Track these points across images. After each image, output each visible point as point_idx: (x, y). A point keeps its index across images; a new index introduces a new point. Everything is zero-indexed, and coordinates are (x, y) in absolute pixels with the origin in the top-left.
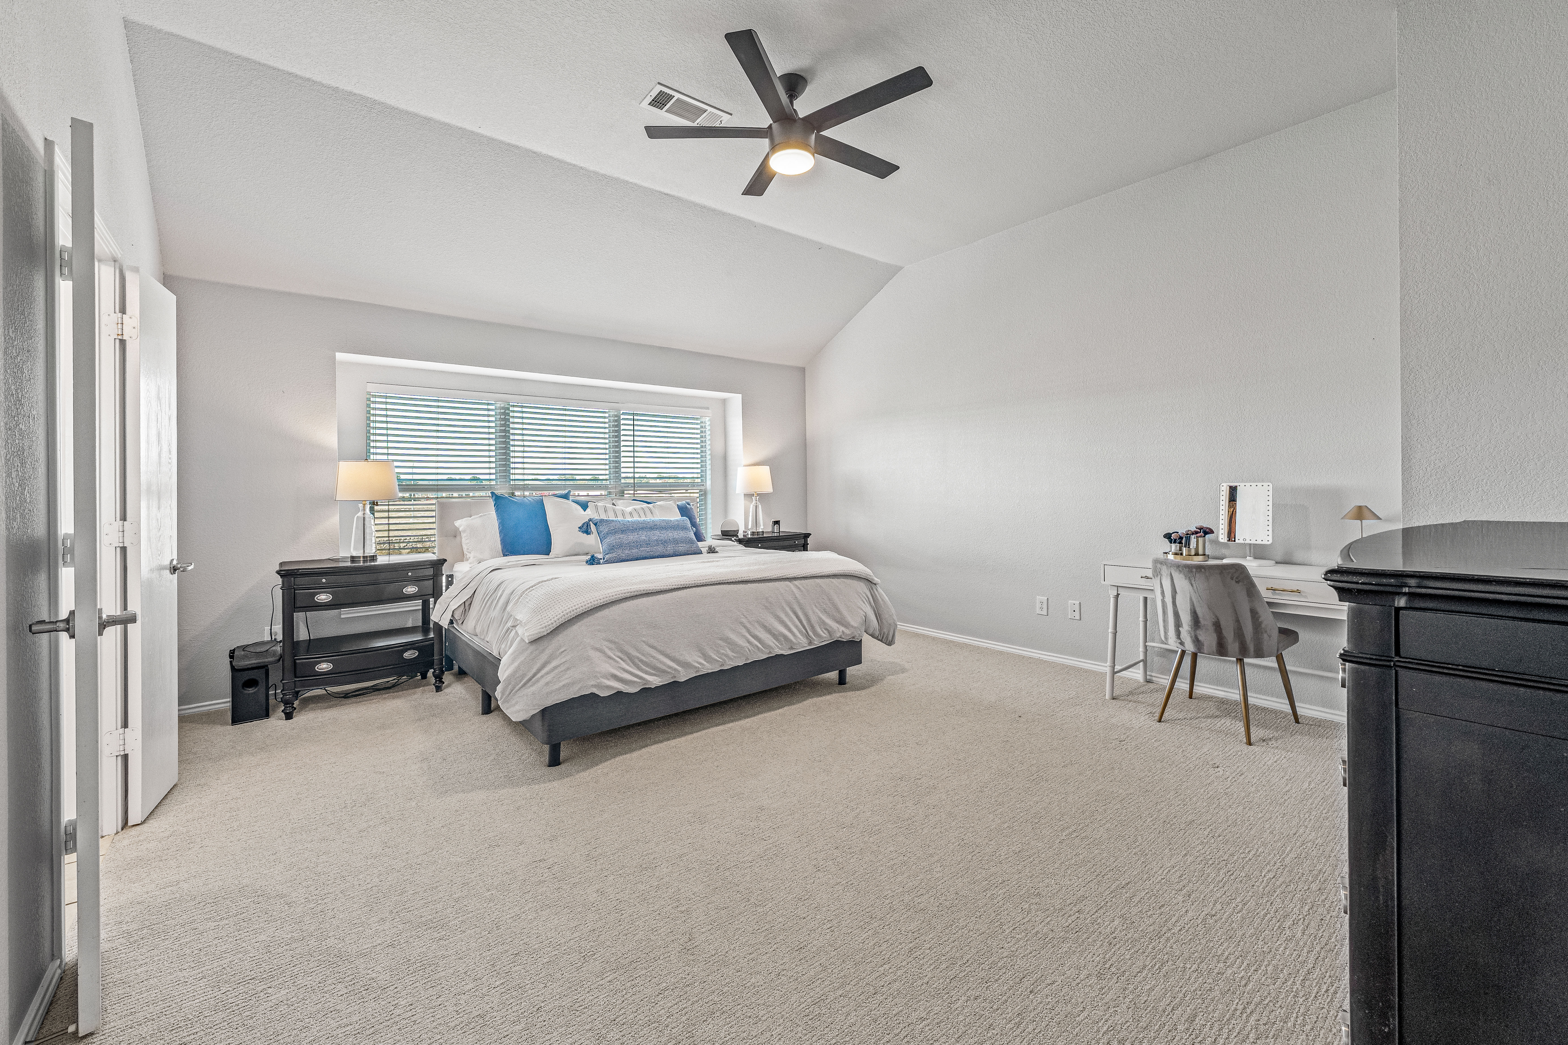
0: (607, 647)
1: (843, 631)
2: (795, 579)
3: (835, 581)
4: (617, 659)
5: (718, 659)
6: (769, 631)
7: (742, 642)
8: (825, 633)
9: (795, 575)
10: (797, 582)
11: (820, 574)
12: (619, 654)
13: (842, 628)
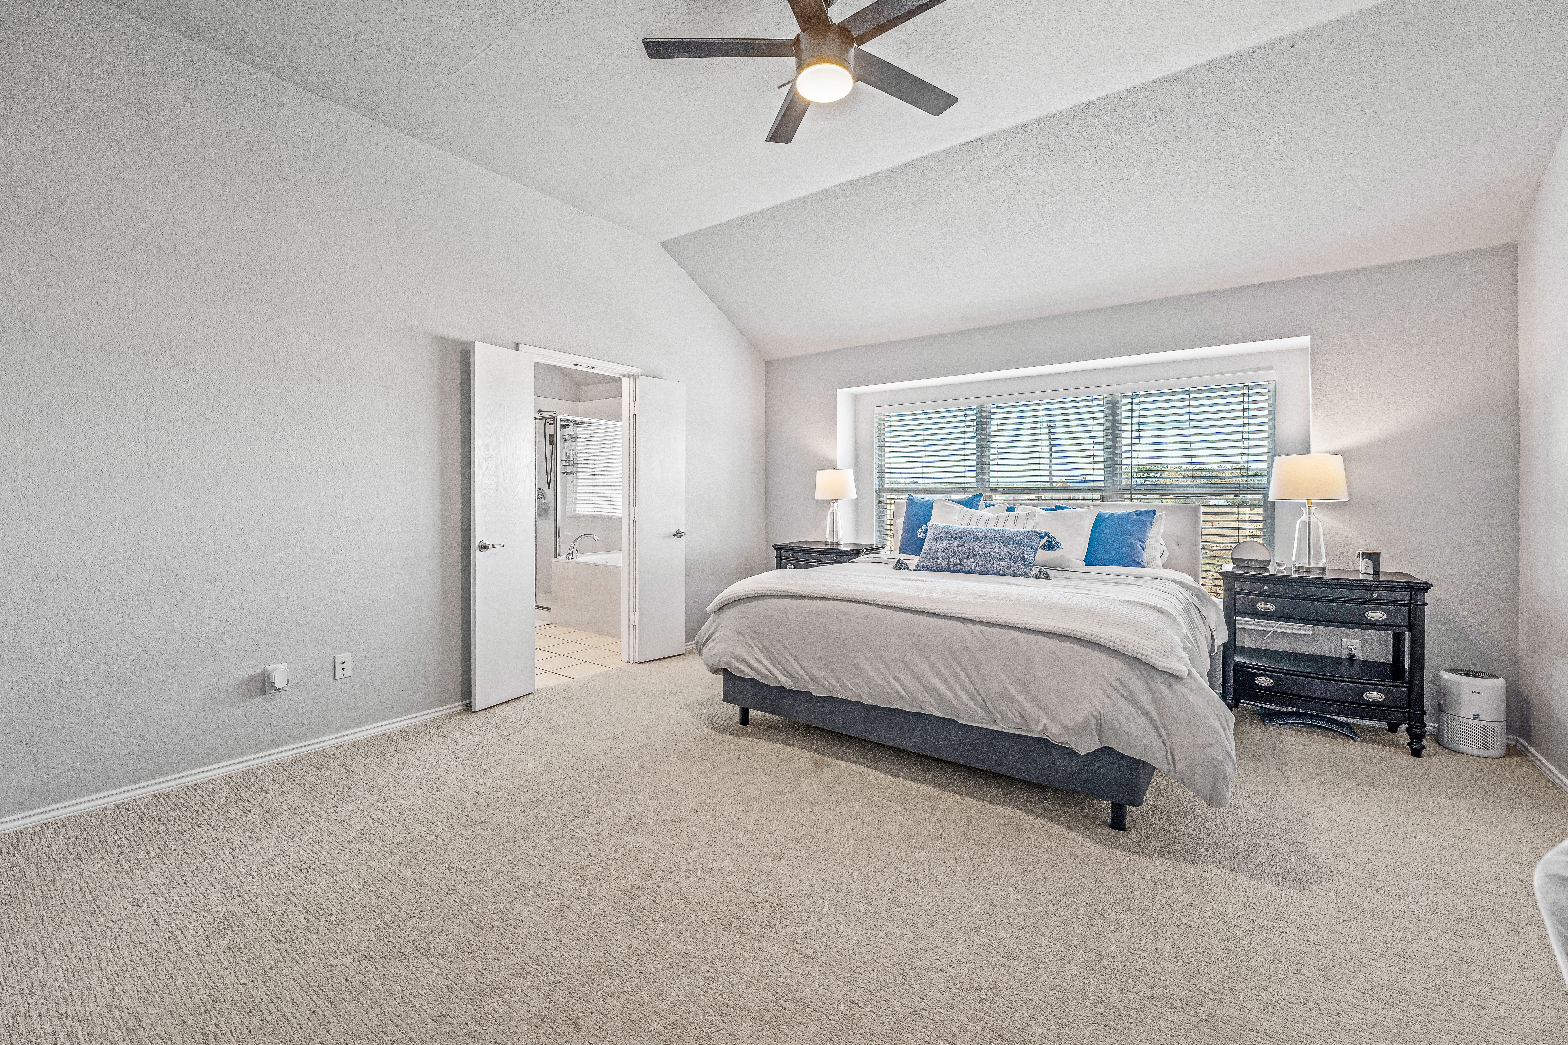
0: (749, 635)
1: (1045, 726)
2: (973, 621)
3: (1051, 643)
4: (755, 648)
5: (852, 687)
6: (919, 679)
7: (876, 678)
8: (1015, 716)
9: (972, 617)
10: (972, 627)
11: (1027, 626)
12: (759, 645)
13: (1045, 720)
